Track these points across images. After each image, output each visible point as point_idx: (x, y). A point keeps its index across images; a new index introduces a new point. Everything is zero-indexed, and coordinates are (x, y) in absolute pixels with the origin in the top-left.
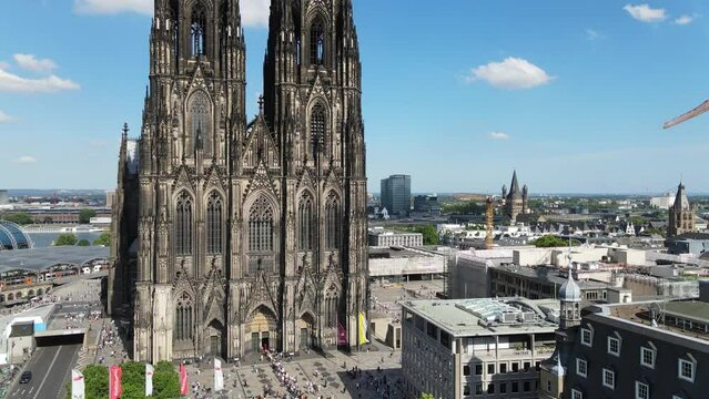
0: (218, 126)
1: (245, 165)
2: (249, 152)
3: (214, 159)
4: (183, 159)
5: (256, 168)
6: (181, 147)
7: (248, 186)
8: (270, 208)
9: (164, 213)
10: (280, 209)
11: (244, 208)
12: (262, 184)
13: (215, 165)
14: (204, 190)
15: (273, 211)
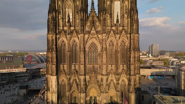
0: (76, 14)
1: (87, 29)
2: (89, 24)
3: (75, 27)
4: (63, 27)
5: (91, 30)
6: (62, 22)
7: (88, 37)
8: (97, 47)
9: (55, 48)
10: (101, 47)
11: (86, 46)
12: (93, 36)
13: (75, 29)
14: (71, 39)
15: (98, 47)
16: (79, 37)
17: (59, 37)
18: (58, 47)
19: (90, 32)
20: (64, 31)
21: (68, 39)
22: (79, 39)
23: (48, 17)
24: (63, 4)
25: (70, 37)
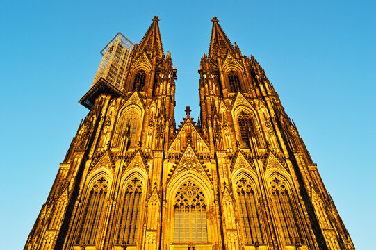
2: (177, 143)
4: (109, 147)
5: (183, 152)
6: (108, 139)
7: (175, 167)
8: (201, 193)
9: (71, 184)
10: (213, 189)
11: (168, 189)
12: (189, 166)
13: (139, 150)
14: (123, 170)
15: (206, 195)
16: (148, 167)
17: (92, 165)
18: (81, 188)
19: (180, 156)
20: (111, 154)
21: (117, 169)
22: (148, 170)
23: (78, 132)
24: (119, 110)
25: (124, 166)
